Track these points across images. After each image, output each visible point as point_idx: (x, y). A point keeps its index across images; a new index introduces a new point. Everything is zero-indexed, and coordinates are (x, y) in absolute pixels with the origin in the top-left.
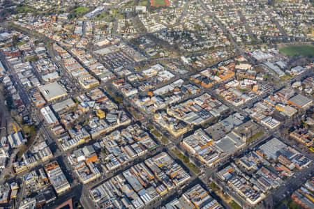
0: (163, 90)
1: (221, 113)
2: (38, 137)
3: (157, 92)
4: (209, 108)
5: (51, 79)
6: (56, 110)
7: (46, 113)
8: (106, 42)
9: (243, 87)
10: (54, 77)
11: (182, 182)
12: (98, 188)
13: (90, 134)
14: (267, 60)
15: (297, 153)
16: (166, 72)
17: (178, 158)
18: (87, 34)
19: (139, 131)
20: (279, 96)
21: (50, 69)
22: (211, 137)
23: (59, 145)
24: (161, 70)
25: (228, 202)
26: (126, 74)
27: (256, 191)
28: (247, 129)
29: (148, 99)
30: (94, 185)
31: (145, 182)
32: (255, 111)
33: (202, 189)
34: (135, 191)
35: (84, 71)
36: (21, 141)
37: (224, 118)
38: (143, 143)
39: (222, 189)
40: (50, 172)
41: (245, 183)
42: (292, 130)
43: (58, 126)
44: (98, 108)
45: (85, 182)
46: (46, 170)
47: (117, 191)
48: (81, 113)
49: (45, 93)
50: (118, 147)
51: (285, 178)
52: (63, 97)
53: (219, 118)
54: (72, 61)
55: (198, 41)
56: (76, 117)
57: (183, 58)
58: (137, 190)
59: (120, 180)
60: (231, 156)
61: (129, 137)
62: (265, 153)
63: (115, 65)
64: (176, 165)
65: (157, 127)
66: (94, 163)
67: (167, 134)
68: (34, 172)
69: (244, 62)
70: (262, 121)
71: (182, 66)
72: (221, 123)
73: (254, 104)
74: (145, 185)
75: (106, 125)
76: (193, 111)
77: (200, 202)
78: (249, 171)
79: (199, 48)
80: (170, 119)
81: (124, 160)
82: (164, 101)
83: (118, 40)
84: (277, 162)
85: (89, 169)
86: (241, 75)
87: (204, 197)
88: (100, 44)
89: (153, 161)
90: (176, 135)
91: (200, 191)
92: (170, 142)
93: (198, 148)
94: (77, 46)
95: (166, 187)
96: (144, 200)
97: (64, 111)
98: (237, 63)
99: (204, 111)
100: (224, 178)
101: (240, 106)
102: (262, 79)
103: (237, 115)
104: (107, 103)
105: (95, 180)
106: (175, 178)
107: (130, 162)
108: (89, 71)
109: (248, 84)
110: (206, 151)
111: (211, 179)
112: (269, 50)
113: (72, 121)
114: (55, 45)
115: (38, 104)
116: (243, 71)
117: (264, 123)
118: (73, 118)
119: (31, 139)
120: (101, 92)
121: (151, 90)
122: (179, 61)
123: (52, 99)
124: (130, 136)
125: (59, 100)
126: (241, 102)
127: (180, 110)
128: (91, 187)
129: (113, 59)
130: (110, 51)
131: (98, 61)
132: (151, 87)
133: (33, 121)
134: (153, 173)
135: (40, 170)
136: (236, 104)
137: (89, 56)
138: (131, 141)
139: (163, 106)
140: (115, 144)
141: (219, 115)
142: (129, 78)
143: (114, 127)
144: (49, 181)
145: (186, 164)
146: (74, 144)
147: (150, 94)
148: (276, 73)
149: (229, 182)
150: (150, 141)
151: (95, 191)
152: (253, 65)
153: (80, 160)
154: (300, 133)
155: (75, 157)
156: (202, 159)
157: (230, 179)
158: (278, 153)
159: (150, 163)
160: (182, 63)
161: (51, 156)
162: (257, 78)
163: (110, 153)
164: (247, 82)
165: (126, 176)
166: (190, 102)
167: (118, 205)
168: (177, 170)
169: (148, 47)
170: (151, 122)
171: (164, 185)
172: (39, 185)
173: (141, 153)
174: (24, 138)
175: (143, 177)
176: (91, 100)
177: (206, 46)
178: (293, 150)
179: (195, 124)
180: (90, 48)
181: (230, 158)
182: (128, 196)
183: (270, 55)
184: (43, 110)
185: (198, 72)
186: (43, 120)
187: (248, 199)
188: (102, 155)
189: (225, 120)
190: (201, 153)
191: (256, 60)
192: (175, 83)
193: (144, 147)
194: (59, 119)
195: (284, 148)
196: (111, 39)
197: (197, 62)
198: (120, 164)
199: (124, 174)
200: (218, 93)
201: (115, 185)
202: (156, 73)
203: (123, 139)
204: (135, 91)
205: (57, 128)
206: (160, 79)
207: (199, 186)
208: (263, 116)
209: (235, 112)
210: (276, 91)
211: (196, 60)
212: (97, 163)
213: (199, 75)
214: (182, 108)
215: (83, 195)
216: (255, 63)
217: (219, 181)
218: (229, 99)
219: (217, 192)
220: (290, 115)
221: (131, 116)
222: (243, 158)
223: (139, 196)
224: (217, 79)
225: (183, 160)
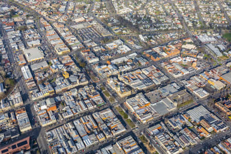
0: (119, 61)
1: (162, 82)
2: (15, 88)
3: (114, 62)
4: (153, 78)
5: (34, 45)
6: (33, 69)
7: (25, 71)
8: (82, 19)
9: (184, 63)
10: (37, 44)
11: (118, 133)
12: (53, 131)
13: (54, 89)
14: (210, 43)
15: (217, 119)
16: (124, 46)
17: (120, 114)
18: (69, 12)
19: (93, 91)
20: (213, 73)
21: (35, 37)
22: (149, 100)
23: (30, 96)
24: (121, 45)
25: (152, 152)
26: (93, 46)
27: (176, 146)
28: (179, 96)
29: (105, 66)
30: (50, 128)
31: (89, 130)
32: (190, 83)
33: (133, 140)
34: (80, 136)
35: (60, 41)
36: (2, 90)
37: (163, 86)
38: (94, 100)
39: (149, 141)
40: (18, 115)
41: (169, 139)
42: (218, 100)
43: (32, 81)
44: (65, 70)
45: (43, 126)
46: (16, 113)
47: (66, 135)
48: (51, 72)
49: (27, 55)
50: (74, 102)
51: (203, 138)
52: (40, 60)
53: (159, 86)
54: (52, 32)
55: (156, 24)
56: (47, 75)
57: (141, 36)
58: (82, 135)
59: (71, 127)
60: (162, 116)
61: (84, 94)
62: (191, 117)
63: (86, 38)
64: (116, 119)
65: (108, 89)
66: (53, 112)
67: (115, 95)
68: (6, 115)
69: (190, 43)
70: (194, 92)
71: (139, 42)
72: (160, 90)
73: (191, 77)
74: (89, 132)
75: (68, 84)
76: (139, 78)
77: (129, 150)
78: (174, 129)
79: (156, 29)
80: (119, 83)
81: (77, 112)
82: (118, 69)
83: (92, 18)
84: (200, 125)
85: (49, 116)
86: (185, 53)
87: (134, 146)
88: (77, 20)
89: (99, 115)
90: (122, 96)
91: (131, 141)
92: (117, 101)
93: (137, 107)
94: (59, 21)
95: (105, 136)
96: (86, 144)
97: (39, 70)
98: (184, 43)
99: (148, 80)
100: (152, 133)
101: (178, 78)
102: (202, 58)
103: (175, 85)
104: (73, 67)
105: (52, 125)
106: (113, 130)
107: (81, 114)
108: (64, 41)
109: (190, 60)
110: (143, 111)
111: (142, 133)
112: (214, 35)
113: (43, 78)
114: (42, 19)
115: (20, 63)
116: (189, 50)
117: (196, 93)
118: (44, 76)
119: (10, 89)
120: (70, 58)
121: (110, 60)
122: (138, 38)
123: (31, 60)
125: (37, 62)
126: (180, 75)
127: (129, 77)
128: (47, 130)
129: (85, 33)
130: (83, 27)
131: (73, 34)
132: (110, 57)
133: (14, 76)
134: (97, 123)
135: (11, 113)
136: (176, 76)
137: (67, 29)
138: (85, 98)
139: (116, 72)
140: (72, 99)
141: (160, 83)
142: (94, 49)
143: (74, 86)
144: (17, 122)
145: (125, 120)
146: (41, 96)
147: (108, 62)
148: (215, 54)
149: (156, 137)
150: (101, 100)
151: (49, 133)
152: (197, 46)
153: (42, 108)
154: (224, 104)
155: (39, 106)
156: (138, 117)
157: (157, 134)
158: (202, 118)
159: (96, 116)
160: (139, 40)
161: (22, 103)
162: (198, 57)
163: (67, 106)
164: (188, 59)
165: (75, 124)
166: (139, 71)
167: (65, 145)
168: (116, 124)
169: (114, 26)
170: (104, 84)
171: (104, 134)
172: (9, 124)
173: (91, 108)
174: (4, 88)
175: (88, 126)
176: (61, 63)
177: (161, 28)
178: (214, 117)
179: (139, 89)
180: (69, 23)
181: (161, 118)
182: (74, 139)
183: (213, 39)
184: (23, 68)
185: (150, 48)
186: (22, 76)
187: (168, 152)
188: (61, 106)
189: (164, 88)
190: (138, 112)
191: (201, 42)
192: (130, 55)
193: (94, 103)
194: (34, 77)
195: (207, 115)
196: (86, 17)
197: (151, 40)
198: (72, 115)
199: (74, 122)
200: (162, 66)
201: (66, 130)
202: (116, 46)
203: (79, 95)
204: (97, 60)
205: (31, 83)
206: (119, 52)
207: (130, 137)
208: (196, 87)
209: (174, 82)
210: (212, 69)
211: (151, 38)
212: (55, 112)
213: (151, 51)
214: (130, 76)
215: (40, 135)
216: (199, 44)
217: (148, 135)
218: (170, 71)
219: (144, 144)
220: (219, 89)
221: (90, 78)
222: (171, 119)
223: (82, 140)
224: (164, 54)
225: (123, 116)
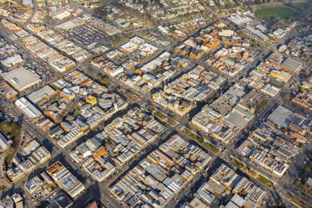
0: (151, 66)
1: (221, 86)
2: (23, 135)
3: (145, 68)
4: (207, 82)
5: (14, 63)
6: (35, 102)
7: (23, 106)
8: (66, 14)
9: (233, 55)
10: (17, 62)
11: (205, 163)
12: (118, 184)
13: (88, 125)
14: (246, 24)
15: (305, 119)
16: (146, 45)
17: (192, 139)
18: (40, 5)
19: (141, 115)
20: (270, 62)
21: (9, 52)
22: (219, 112)
23: (54, 142)
24: (141, 44)
25: (256, 177)
26: (103, 51)
27: (279, 163)
28: (251, 99)
29: (139, 77)
30: (111, 181)
31: (166, 169)
32: (252, 80)
33: (228, 169)
34: (160, 182)
35: (52, 51)
36: (6, 143)
37: (225, 91)
38: (150, 127)
39: (245, 165)
40: (55, 175)
41: (266, 156)
42: (293, 96)
43: (43, 120)
44: (85, 93)
45: (100, 180)
46: (50, 174)
47: (140, 185)
48: (67, 101)
49: (13, 82)
50: (123, 136)
51: (300, 145)
52: (36, 85)
53: (219, 91)
54: (32, 40)
55: (169, 7)
56: (63, 106)
57: (160, 28)
58: (161, 180)
59: (140, 172)
60: (243, 130)
61: (132, 122)
62: (276, 123)
63: (86, 41)
64: (193, 147)
65: (158, 108)
66: (102, 157)
67: (171, 115)
68: (37, 178)
69: (225, 28)
70: (262, 90)
71: (161, 36)
72: (224, 97)
73: (248, 72)
74: (167, 173)
75: (102, 113)
76: (191, 86)
77: (230, 182)
78: (265, 142)
79: (173, 16)
80: (170, 98)
81: (136, 149)
82: (157, 78)
83: (79, 11)
84: (289, 130)
85: (100, 164)
86: (227, 42)
87: (232, 177)
88: (61, 16)
89: (168, 146)
90: (182, 114)
91: (227, 170)
92: (178, 123)
93: (210, 125)
94: (33, 21)
95: (190, 172)
96: (173, 189)
97: (45, 101)
98: (220, 30)
99: (202, 86)
100: (244, 154)
101: (235, 76)
102: (248, 45)
103: (237, 85)
104: (94, 86)
105: (111, 176)
106: (196, 161)
107: (142, 151)
108: (59, 51)
109: (237, 51)
110: (218, 128)
111: (232, 156)
112: (245, 13)
113: (60, 112)
114: (4, 21)
115: (8, 96)
116: (228, 38)
117: (265, 92)
118: (60, 109)
119: (16, 139)
120: (81, 75)
121: (137, 67)
122: (157, 31)
123: (24, 88)
124: (134, 121)
125: (34, 89)
126: (236, 72)
127: (177, 86)
128: (109, 184)
129: (82, 34)
130: (75, 25)
131: (65, 38)
132: (136, 63)
133: (10, 117)
134: (171, 158)
135: (42, 175)
136: (232, 74)
137: (51, 32)
138: (136, 127)
139: (157, 84)
140: (121, 133)
141: (218, 88)
142: (108, 55)
143: (112, 114)
144: (57, 186)
145: (202, 145)
146: (72, 138)
147: (137, 71)
148: (260, 38)
149: (251, 157)
150: (157, 124)
151: (115, 188)
152: (235, 31)
153: (86, 156)
154: (300, 98)
155: (79, 154)
156: (217, 137)
157: (251, 153)
158: (287, 121)
159: (166, 148)
160: (160, 33)
161: (49, 156)
162: (244, 45)
163: (117, 144)
164: (236, 50)
165: (144, 167)
166: (185, 76)
167: (147, 199)
168: (196, 153)
169: (117, 17)
170: (149, 103)
171: (188, 170)
172: (47, 191)
173: (152, 139)
174: (8, 140)
175: (162, 165)
176: (73, 85)
177: (180, 13)
178: (300, 116)
179: (198, 100)
180: (49, 22)
181: (244, 132)
182: (154, 188)
183: (248, 19)
184: (18, 103)
185: (179, 44)
186: (23, 115)
187: (274, 172)
188: (109, 147)
189: (227, 92)
190: (214, 130)
191: (236, 26)
192: (162, 56)
193: (153, 132)
194: (42, 111)
195: (291, 116)
196: (71, 10)
197: (176, 31)
198: (132, 155)
199: (142, 165)
200: (210, 64)
201: (136, 178)
202: (136, 47)
203: (126, 126)
204: (120, 70)
205: (44, 123)
206: (143, 54)
207: (224, 166)
208: (262, 85)
209: (233, 83)
210: (266, 57)
211: (174, 29)
212: (105, 157)
213: (183, 46)
214: (179, 85)
215: (103, 195)
216: (236, 28)
217: (240, 157)
218: (223, 69)
219: (242, 169)
220: (286, 81)
221: (126, 99)
222: (256, 130)
223: (166, 186)
224: (204, 48)
225: (197, 141)
